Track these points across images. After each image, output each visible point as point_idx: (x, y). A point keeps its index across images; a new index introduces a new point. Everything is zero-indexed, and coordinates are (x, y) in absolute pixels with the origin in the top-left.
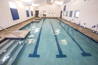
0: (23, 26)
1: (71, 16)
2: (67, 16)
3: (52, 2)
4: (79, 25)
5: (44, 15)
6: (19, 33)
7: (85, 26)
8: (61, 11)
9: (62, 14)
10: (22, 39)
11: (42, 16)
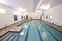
0: (19, 24)
2: (44, 18)
3: (35, 11)
4: (53, 24)
5: (31, 18)
6: (17, 29)
7: (57, 24)
8: (41, 16)
9: (42, 17)
10: (18, 32)
11: (30, 18)
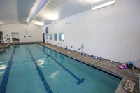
1: (56, 39)
2: (51, 39)
4: (66, 49)
5: (14, 39)
8: (44, 34)
9: (45, 37)
11: (11, 41)
